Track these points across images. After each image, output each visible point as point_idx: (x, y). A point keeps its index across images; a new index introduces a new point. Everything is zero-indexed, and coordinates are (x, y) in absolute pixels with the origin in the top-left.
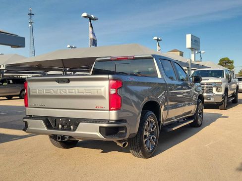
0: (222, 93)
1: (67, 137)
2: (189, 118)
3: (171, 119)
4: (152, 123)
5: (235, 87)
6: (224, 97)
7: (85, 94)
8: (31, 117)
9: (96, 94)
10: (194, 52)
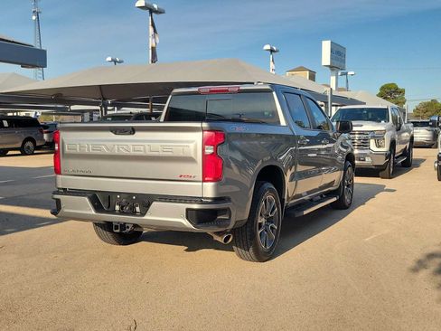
0: (386, 149)
1: (131, 226)
2: (330, 194)
3: (301, 196)
4: (271, 203)
5: (408, 138)
6: (388, 156)
7: (161, 154)
8: (65, 191)
9: (181, 154)
10: (335, 72)
